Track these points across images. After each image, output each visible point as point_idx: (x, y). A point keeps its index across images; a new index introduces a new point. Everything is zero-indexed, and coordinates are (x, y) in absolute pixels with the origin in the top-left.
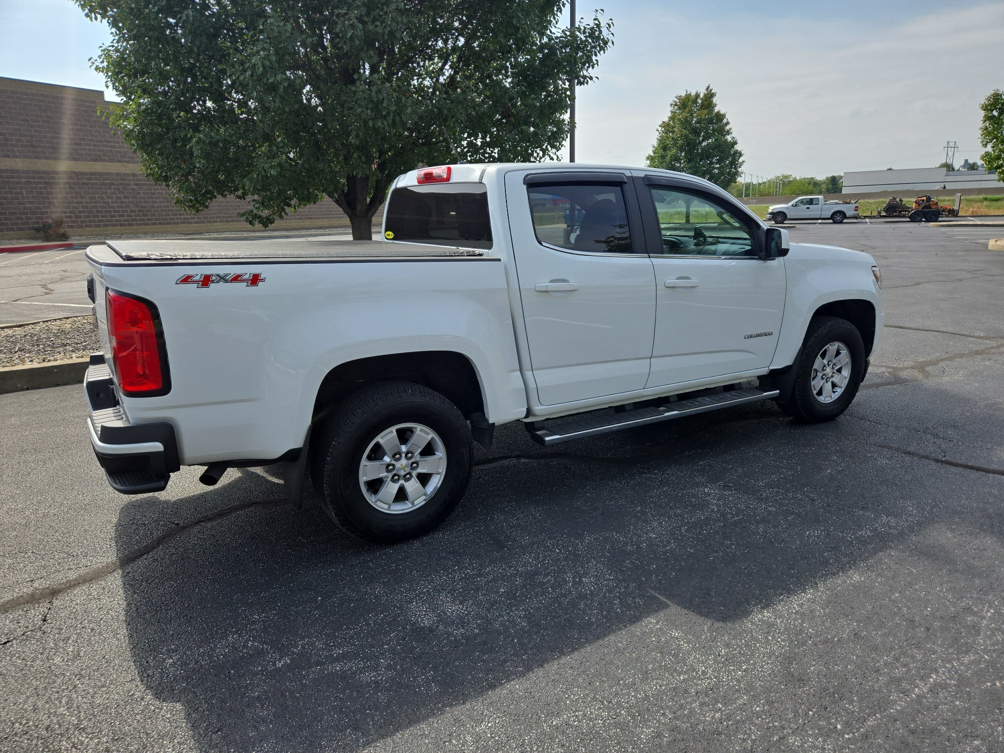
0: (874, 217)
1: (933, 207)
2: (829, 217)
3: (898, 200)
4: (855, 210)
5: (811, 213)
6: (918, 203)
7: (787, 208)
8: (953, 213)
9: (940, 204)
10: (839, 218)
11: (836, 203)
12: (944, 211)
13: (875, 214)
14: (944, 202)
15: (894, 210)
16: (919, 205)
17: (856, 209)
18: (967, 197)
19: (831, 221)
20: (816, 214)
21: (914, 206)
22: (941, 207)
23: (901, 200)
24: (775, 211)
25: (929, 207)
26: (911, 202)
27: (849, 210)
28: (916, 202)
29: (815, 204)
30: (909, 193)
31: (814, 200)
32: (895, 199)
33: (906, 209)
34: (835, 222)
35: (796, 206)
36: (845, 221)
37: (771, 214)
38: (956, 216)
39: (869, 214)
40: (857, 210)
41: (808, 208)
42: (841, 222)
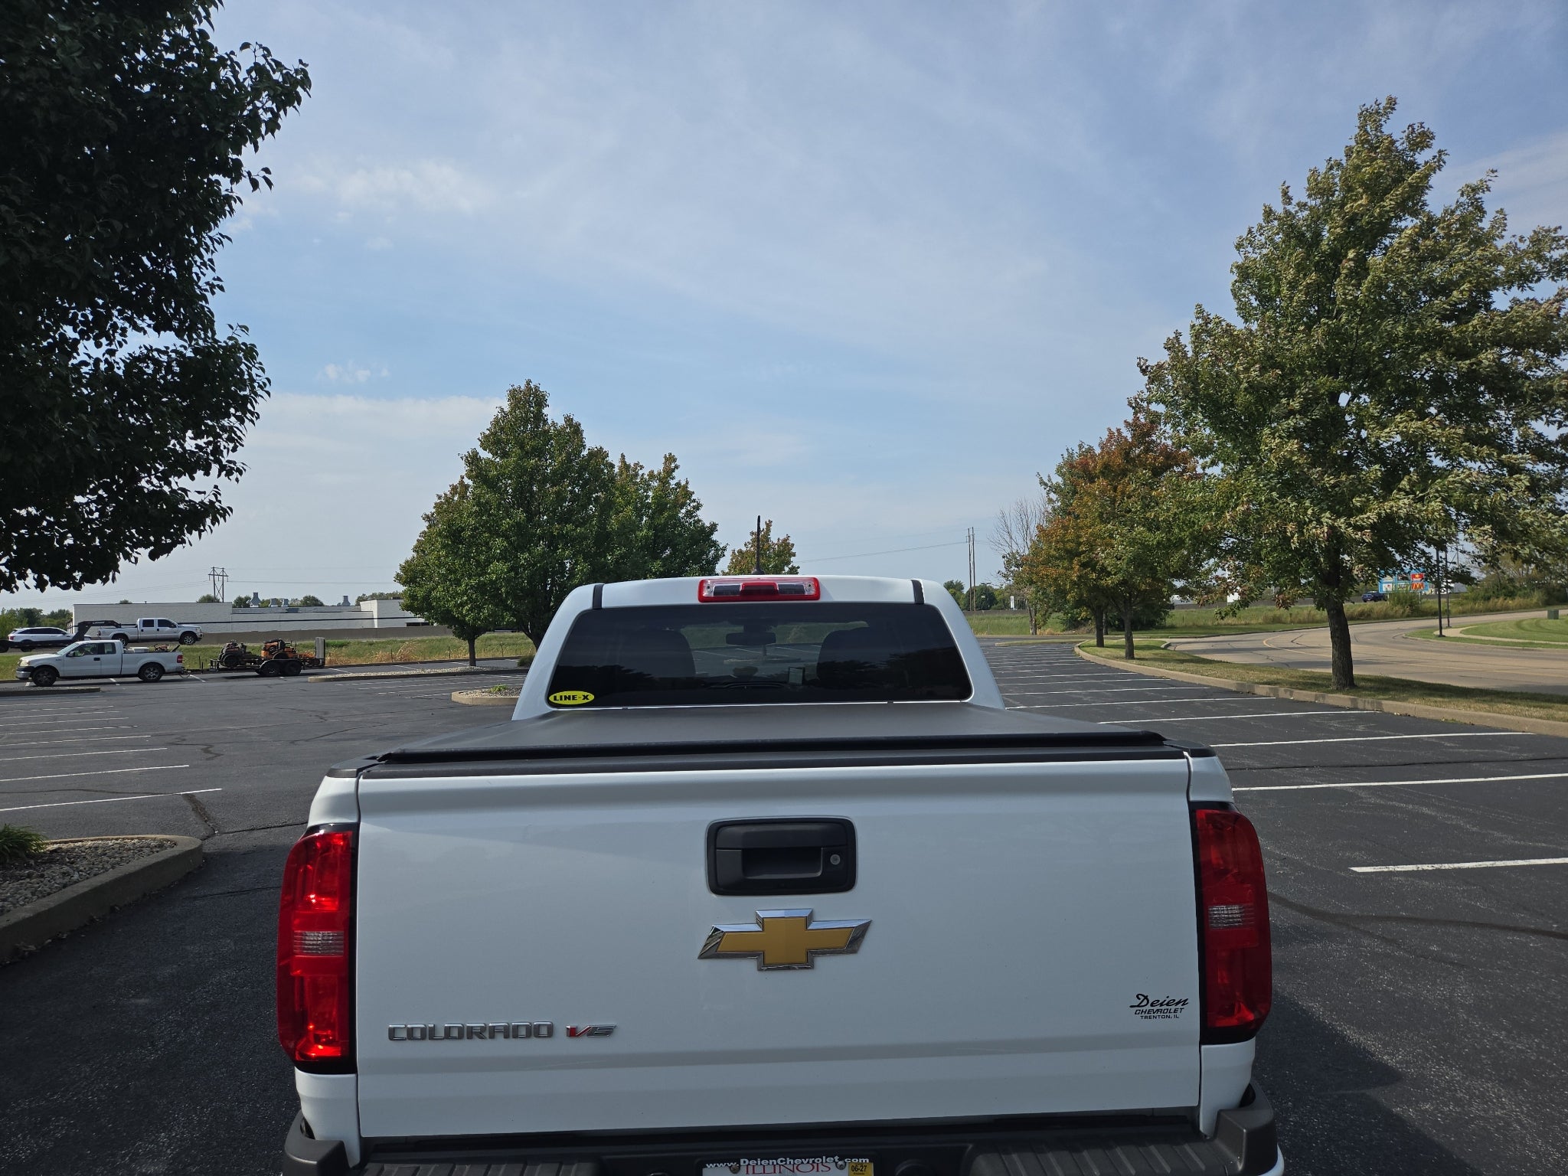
0: (208, 671)
1: (290, 655)
2: (137, 672)
3: (239, 645)
4: (178, 662)
5: (103, 667)
6: (268, 650)
7: (57, 659)
8: (316, 664)
9: (299, 652)
10: (152, 674)
11: (146, 651)
12: (305, 661)
13: (208, 666)
14: (306, 649)
15: (236, 661)
16: (271, 653)
17: (180, 659)
18: (303, 643)
19: (137, 679)
20: (115, 668)
21: (263, 654)
22: (301, 656)
23: (244, 647)
24: (35, 665)
25: (284, 655)
26: (258, 649)
27: (168, 660)
28: (265, 649)
29: (108, 653)
30: (254, 636)
31: (106, 646)
32: (236, 644)
33: (254, 659)
34: (145, 681)
35: (74, 655)
36: (163, 678)
37: (25, 669)
38: (322, 666)
39: (197, 667)
40: (181, 662)
41: (98, 659)
42: (157, 681)
